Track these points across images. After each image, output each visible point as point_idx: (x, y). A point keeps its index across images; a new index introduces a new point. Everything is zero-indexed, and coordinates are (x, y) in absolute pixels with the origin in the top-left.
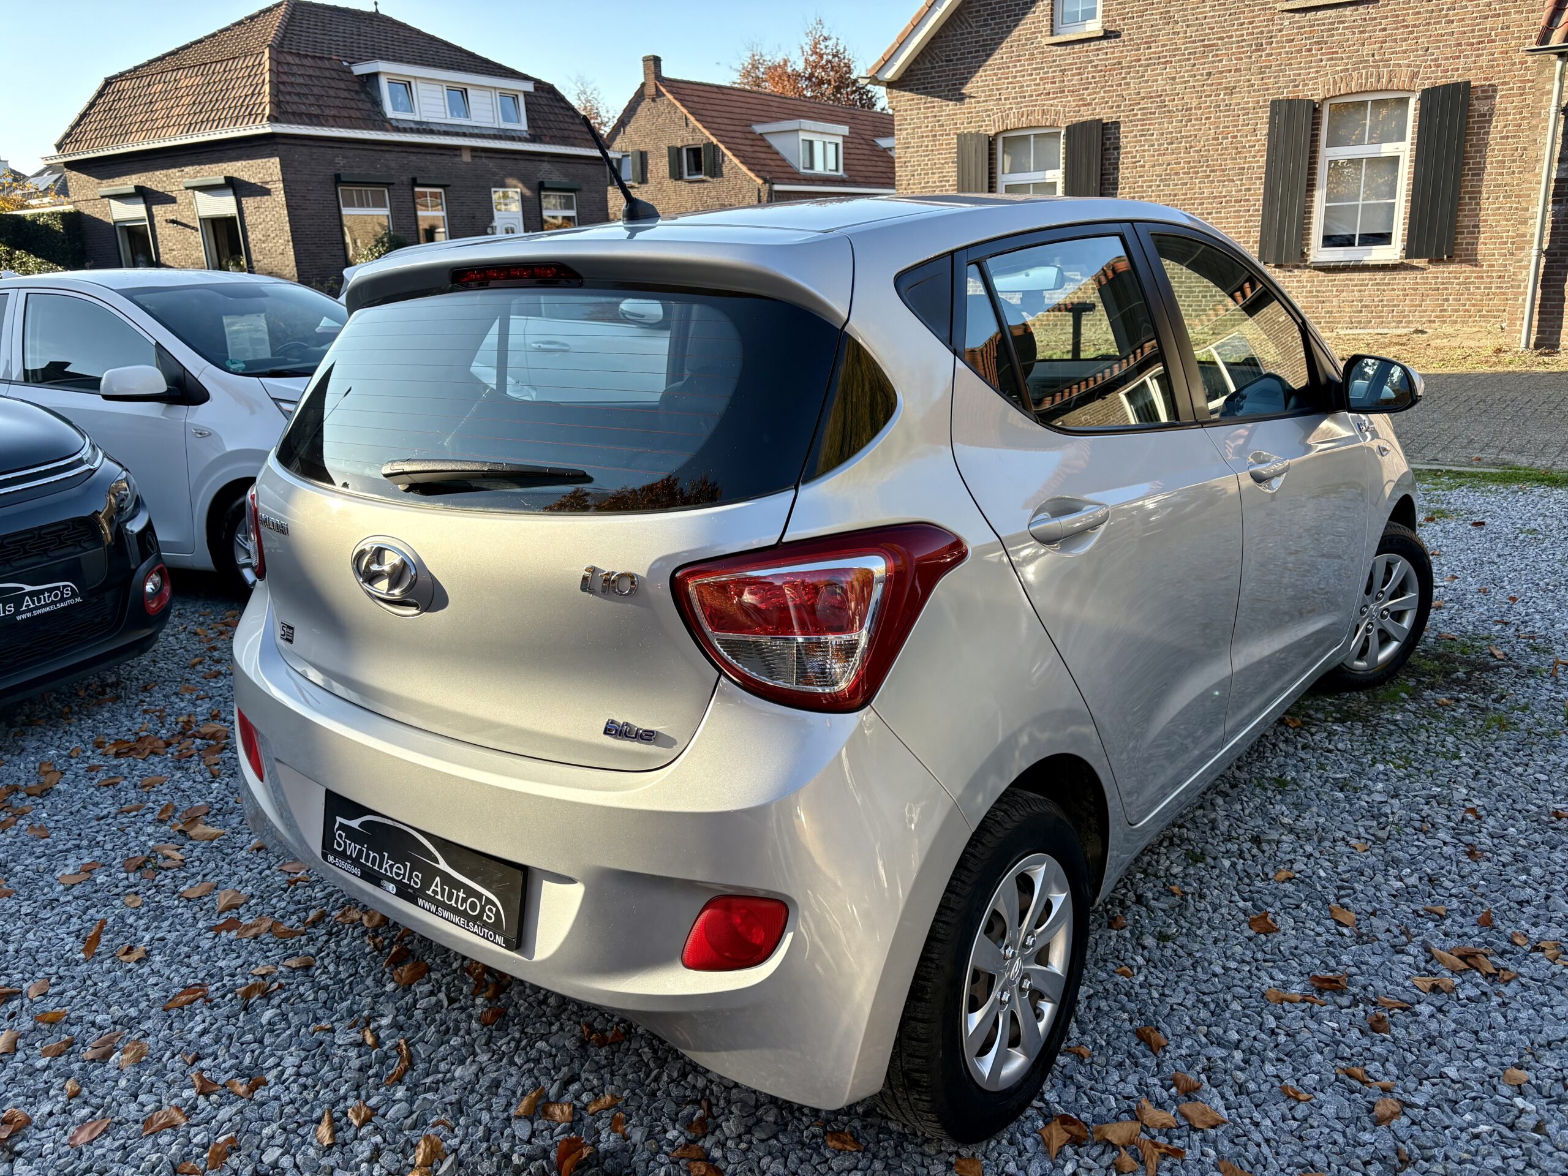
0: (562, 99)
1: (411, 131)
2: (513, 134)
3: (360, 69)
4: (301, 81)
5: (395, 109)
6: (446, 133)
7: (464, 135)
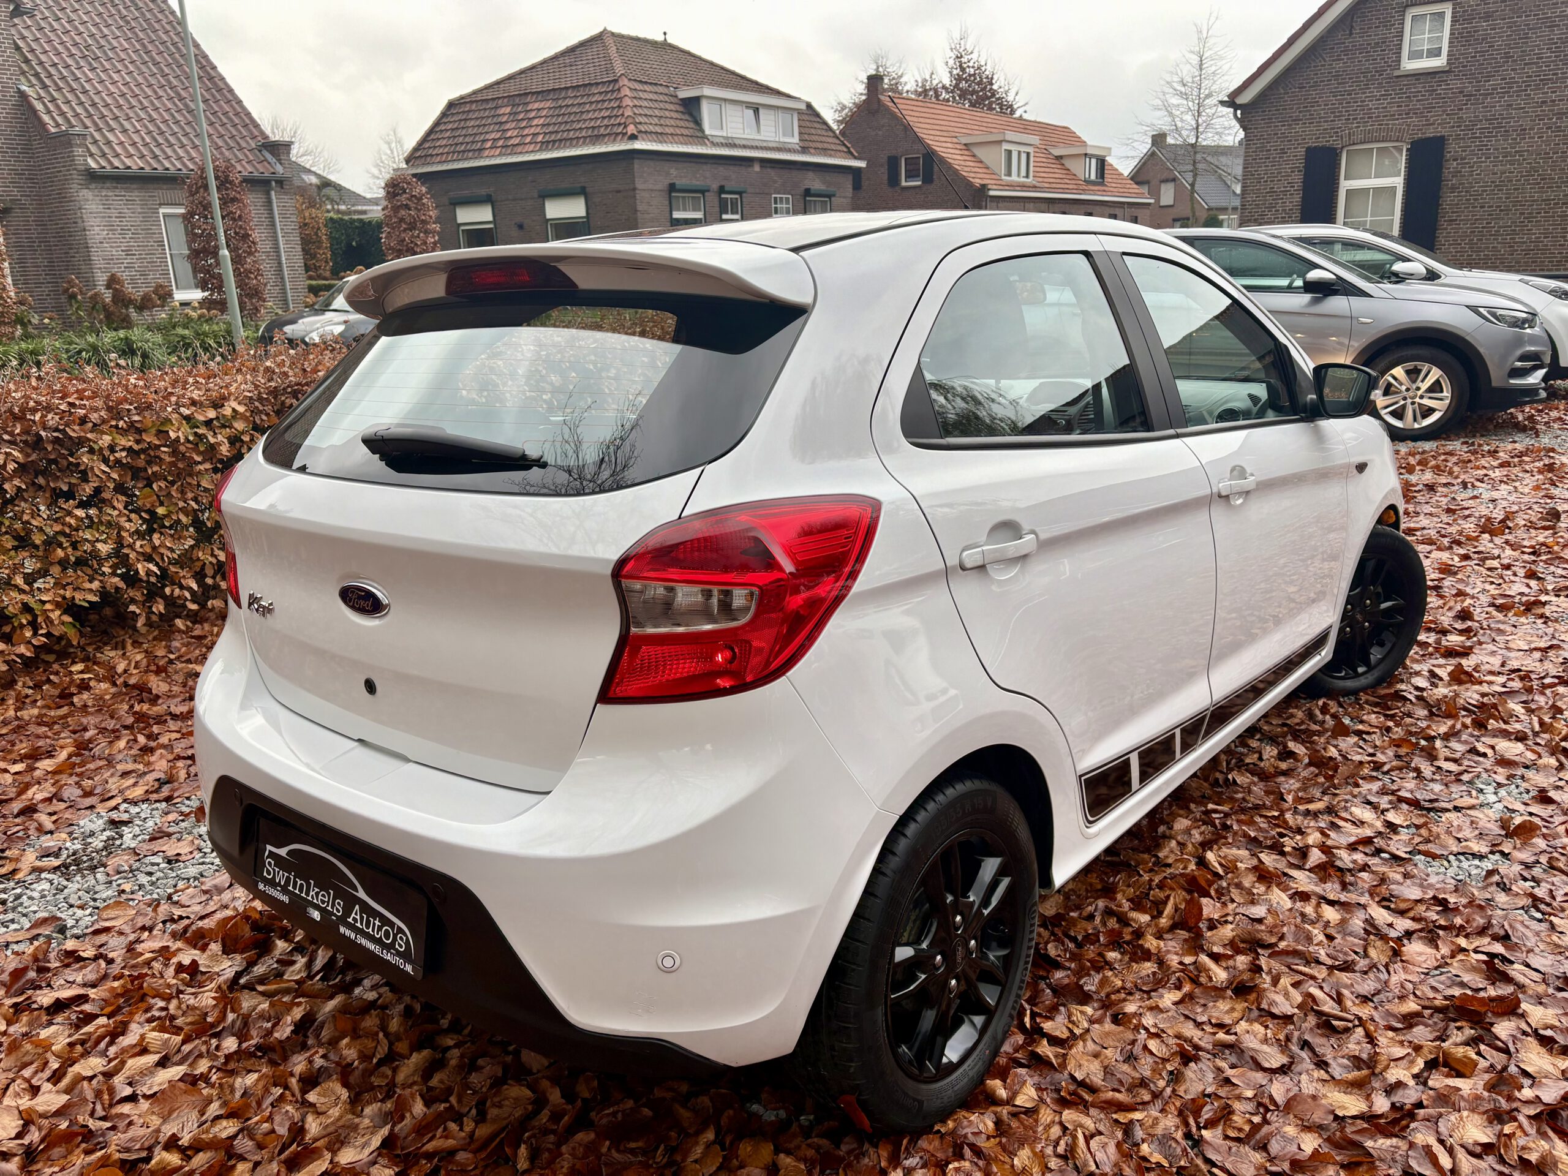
0: (818, 115)
1: (722, 145)
2: (789, 146)
3: (685, 93)
4: (645, 104)
5: (711, 128)
6: (745, 147)
7: (756, 148)
